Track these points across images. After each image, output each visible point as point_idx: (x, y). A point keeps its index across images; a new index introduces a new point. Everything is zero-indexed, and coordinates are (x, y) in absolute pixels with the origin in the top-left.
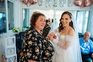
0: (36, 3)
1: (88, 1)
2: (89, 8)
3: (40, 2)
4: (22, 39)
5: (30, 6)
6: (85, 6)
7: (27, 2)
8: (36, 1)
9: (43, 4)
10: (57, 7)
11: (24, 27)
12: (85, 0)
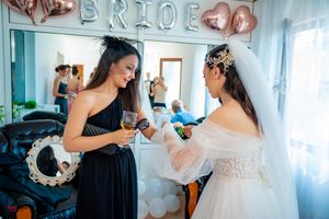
0: (68, 10)
1: (242, 16)
2: (246, 37)
3: (83, 10)
4: (15, 152)
5: (43, 21)
6: (235, 32)
7: (31, 5)
8: (70, 5)
9: (96, 17)
10: (147, 30)
11: (19, 104)
12: (236, 13)
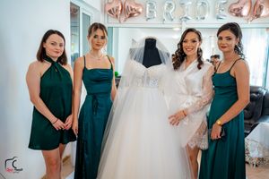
0: (139, 13)
3: (148, 12)
5: (125, 21)
6: (258, 16)
8: (140, 10)
9: (155, 15)
10: (188, 21)
12: (256, 3)
